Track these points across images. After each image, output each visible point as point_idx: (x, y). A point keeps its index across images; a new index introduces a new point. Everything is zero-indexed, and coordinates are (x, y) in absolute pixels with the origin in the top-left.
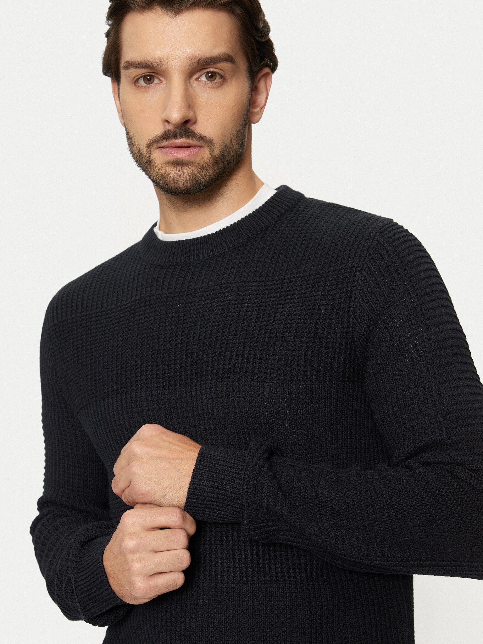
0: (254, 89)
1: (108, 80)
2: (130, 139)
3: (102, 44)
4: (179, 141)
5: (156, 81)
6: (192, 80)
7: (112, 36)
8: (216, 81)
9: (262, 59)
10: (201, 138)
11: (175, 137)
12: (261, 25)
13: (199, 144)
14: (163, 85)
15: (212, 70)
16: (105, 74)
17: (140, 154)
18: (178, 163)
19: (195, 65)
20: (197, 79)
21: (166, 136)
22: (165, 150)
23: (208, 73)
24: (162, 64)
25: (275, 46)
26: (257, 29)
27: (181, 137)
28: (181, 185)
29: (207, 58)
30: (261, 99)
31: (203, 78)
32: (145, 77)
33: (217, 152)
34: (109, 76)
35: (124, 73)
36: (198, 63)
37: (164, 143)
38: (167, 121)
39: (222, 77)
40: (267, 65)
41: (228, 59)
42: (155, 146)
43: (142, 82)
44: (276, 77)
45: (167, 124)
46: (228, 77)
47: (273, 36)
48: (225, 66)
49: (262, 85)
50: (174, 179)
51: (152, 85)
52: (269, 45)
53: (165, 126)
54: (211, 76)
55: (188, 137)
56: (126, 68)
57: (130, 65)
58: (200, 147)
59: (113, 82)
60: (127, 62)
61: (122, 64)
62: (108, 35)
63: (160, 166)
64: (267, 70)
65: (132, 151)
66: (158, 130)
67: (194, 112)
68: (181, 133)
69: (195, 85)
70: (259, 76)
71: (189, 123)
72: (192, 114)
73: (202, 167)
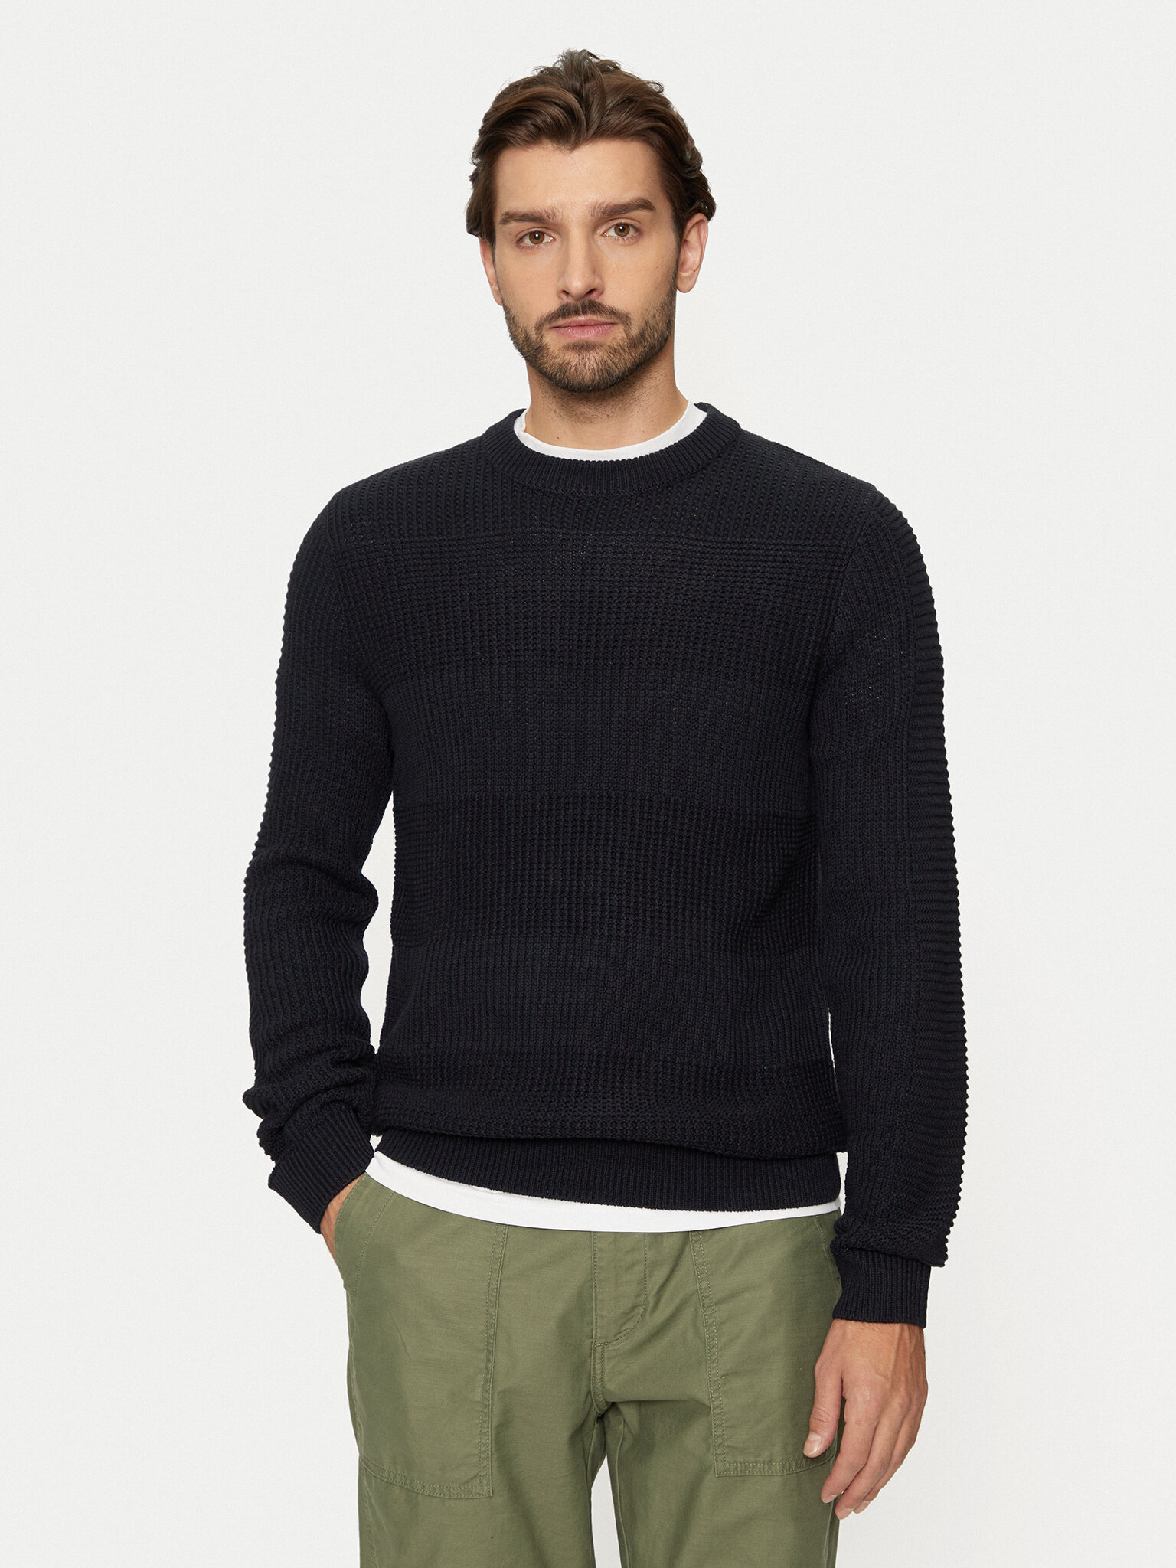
0: (681, 241)
1: (475, 241)
2: (511, 320)
3: (466, 192)
4: (582, 318)
5: (547, 239)
6: (596, 237)
7: (481, 177)
8: (629, 236)
9: (693, 203)
10: (613, 312)
11: (577, 313)
12: (688, 155)
13: (610, 321)
14: (557, 244)
15: (623, 221)
16: (470, 232)
17: (527, 338)
18: (582, 347)
19: (600, 215)
20: (602, 235)
21: (564, 312)
22: (562, 330)
23: (617, 226)
24: (554, 214)
25: (710, 183)
26: (683, 163)
27: (585, 313)
28: (587, 377)
29: (615, 205)
30: (691, 256)
31: (612, 233)
32: (532, 235)
33: (635, 331)
34: (477, 236)
35: (502, 232)
36: (604, 212)
37: (561, 322)
38: (566, 293)
39: (637, 230)
40: (699, 211)
41: (645, 205)
42: (547, 326)
43: (527, 241)
44: (713, 224)
45: (564, 296)
46: (644, 228)
47: (706, 170)
48: (641, 214)
49: (692, 237)
50: (576, 370)
51: (542, 245)
52: (702, 182)
53: (560, 298)
54: (622, 229)
55: (594, 312)
56: (505, 221)
57: (510, 217)
58: (612, 324)
59: (482, 243)
60: (507, 214)
61: (499, 217)
62: (474, 178)
63: (557, 353)
64: (699, 217)
65: (514, 337)
66: (550, 304)
67: (601, 279)
68: (584, 307)
69: (601, 241)
70: (689, 225)
71: (595, 294)
72: (598, 281)
73: (615, 351)
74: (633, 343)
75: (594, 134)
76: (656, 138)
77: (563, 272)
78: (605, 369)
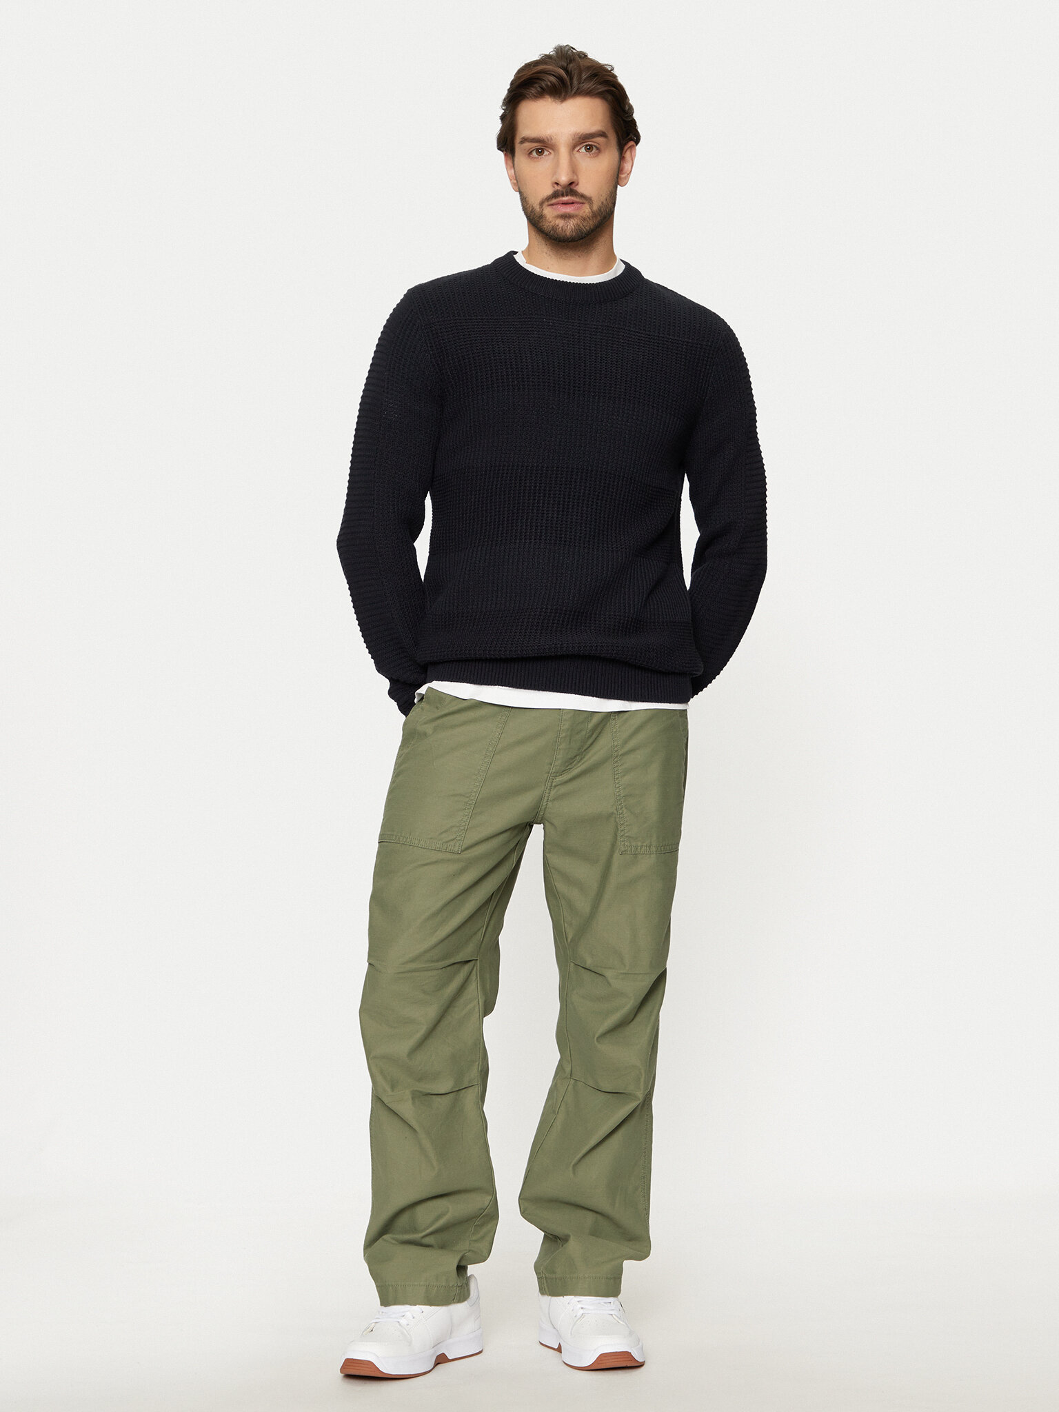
0: (622, 158)
1: (501, 155)
2: (524, 200)
3: (498, 125)
4: (565, 199)
5: (546, 153)
6: (575, 152)
7: (508, 118)
8: (593, 152)
9: (628, 135)
10: (582, 196)
11: (563, 195)
12: (627, 108)
13: (581, 201)
14: (552, 156)
15: (590, 143)
16: (499, 149)
17: (533, 210)
18: (565, 217)
19: (577, 139)
20: (578, 151)
21: (555, 195)
22: (554, 207)
23: (587, 146)
24: (551, 139)
25: (638, 124)
26: (624, 111)
27: (567, 195)
28: (568, 234)
29: (587, 134)
30: (627, 166)
31: (583, 150)
32: (537, 150)
33: (595, 208)
34: (503, 151)
35: (519, 148)
36: (580, 138)
37: (554, 201)
38: (557, 184)
39: (597, 149)
40: (631, 140)
41: (602, 134)
42: (546, 203)
43: (534, 154)
44: (638, 147)
45: (556, 186)
46: (602, 148)
47: (636, 116)
48: (600, 140)
49: (628, 155)
50: (562, 229)
51: (543, 156)
52: (634, 123)
53: (554, 187)
54: (589, 148)
55: (572, 195)
56: (522, 142)
57: (525, 140)
58: (583, 203)
59: (505, 155)
60: (523, 138)
61: (518, 140)
62: (503, 118)
63: (551, 219)
64: (632, 143)
65: (525, 209)
66: (549, 191)
67: (577, 176)
68: (567, 192)
69: (577, 155)
70: (626, 148)
71: (574, 185)
72: (575, 177)
73: (584, 219)
74: (594, 215)
75: (575, 93)
76: (610, 97)
77: (555, 173)
78: (578, 229)
